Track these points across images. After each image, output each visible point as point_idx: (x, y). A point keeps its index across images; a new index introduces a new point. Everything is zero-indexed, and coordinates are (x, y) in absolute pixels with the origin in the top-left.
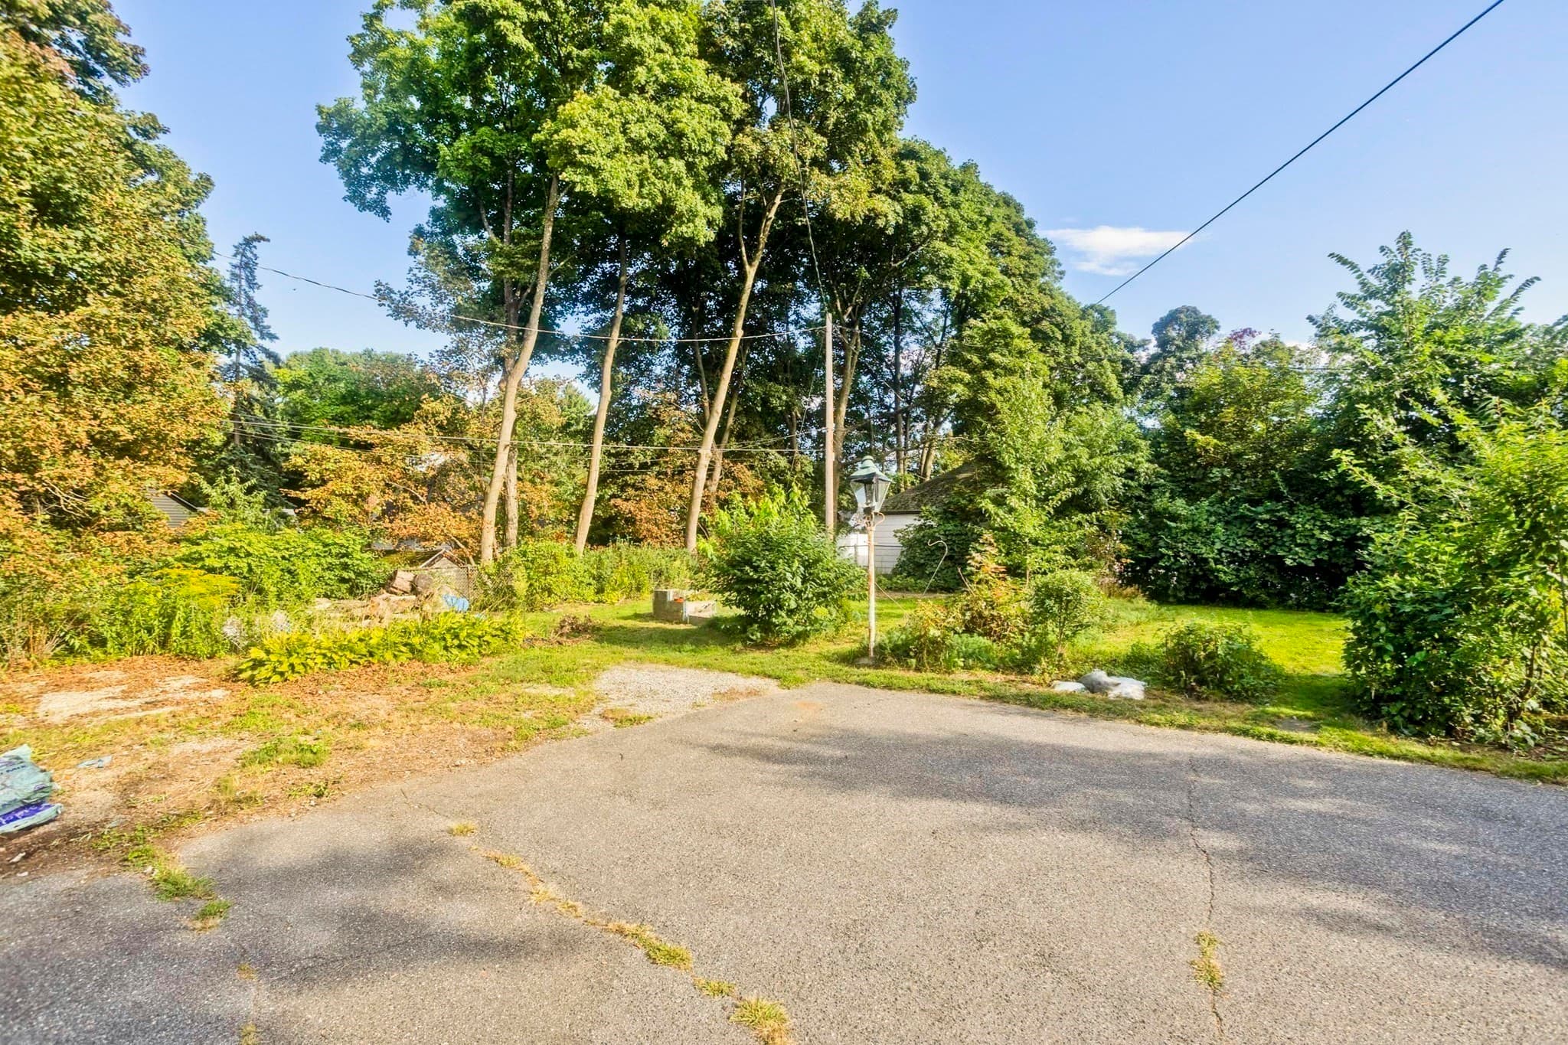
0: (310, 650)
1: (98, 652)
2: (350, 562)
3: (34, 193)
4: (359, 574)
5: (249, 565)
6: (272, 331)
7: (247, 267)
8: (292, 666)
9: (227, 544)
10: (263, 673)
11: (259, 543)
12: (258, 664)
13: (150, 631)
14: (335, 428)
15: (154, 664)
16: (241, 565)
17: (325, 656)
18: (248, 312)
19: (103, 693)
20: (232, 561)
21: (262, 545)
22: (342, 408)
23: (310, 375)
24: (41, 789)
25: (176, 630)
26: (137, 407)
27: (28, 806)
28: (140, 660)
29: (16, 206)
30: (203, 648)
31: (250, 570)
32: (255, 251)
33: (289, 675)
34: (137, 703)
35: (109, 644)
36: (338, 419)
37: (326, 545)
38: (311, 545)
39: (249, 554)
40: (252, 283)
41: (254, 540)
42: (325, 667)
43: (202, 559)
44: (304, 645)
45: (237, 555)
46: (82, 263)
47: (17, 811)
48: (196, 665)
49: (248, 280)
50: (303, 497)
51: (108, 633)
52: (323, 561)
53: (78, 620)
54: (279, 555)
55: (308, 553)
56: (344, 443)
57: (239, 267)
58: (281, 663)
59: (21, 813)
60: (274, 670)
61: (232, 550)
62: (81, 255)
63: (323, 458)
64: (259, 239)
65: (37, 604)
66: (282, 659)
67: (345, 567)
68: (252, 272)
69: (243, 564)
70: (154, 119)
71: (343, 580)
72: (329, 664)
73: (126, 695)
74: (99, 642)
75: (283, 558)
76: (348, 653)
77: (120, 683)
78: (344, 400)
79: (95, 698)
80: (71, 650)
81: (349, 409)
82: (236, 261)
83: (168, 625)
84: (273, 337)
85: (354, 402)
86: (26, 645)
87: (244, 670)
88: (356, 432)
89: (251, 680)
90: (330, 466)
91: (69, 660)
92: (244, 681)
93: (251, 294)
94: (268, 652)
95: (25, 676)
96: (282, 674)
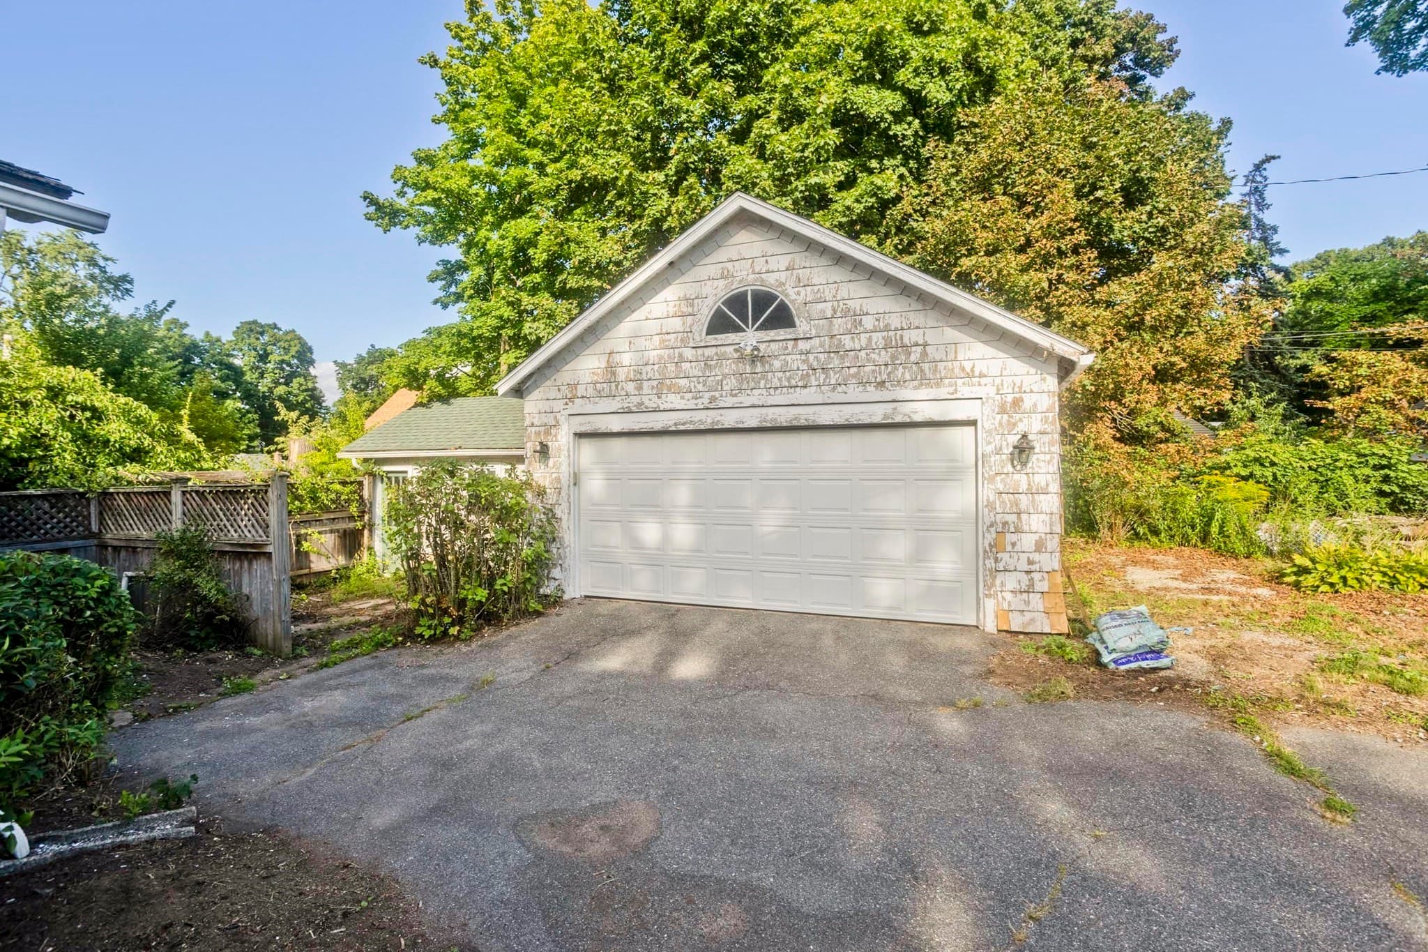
0: (1366, 565)
1: (1154, 540)
2: (1392, 474)
3: (1122, 189)
4: (1405, 488)
5: (1274, 475)
6: (1282, 246)
7: (1257, 193)
8: (1344, 579)
9: (1252, 454)
10: (1309, 580)
11: (1282, 452)
12: (1304, 571)
13: (1193, 527)
14: (1365, 330)
15: (1200, 556)
16: (1267, 474)
17: (1385, 574)
18: (1257, 235)
19: (1165, 573)
20: (1258, 470)
21: (1287, 455)
22: (1372, 306)
23: (1332, 279)
24: (1162, 642)
25: (1214, 529)
26: (1189, 338)
27: (1152, 652)
28: (1187, 551)
29: (1112, 202)
30: (1240, 547)
31: (1275, 478)
32: (1264, 173)
33: (1340, 586)
34: (1194, 587)
35: (1163, 535)
36: (1366, 319)
37: (1359, 455)
38: (1343, 455)
39: (1273, 464)
40: (1262, 205)
41: (1279, 451)
42: (1386, 586)
43: (1230, 468)
44: (1357, 560)
45: (1262, 465)
46: (1151, 230)
47: (1147, 653)
48: (1235, 562)
49: (1258, 204)
50: (1330, 407)
51: (1162, 526)
52: (1357, 472)
53: (1141, 513)
54: (1306, 465)
55: (1340, 464)
56: (1379, 344)
57: (1249, 194)
58: (1331, 574)
59: (1148, 656)
60: (1322, 579)
61: (1258, 461)
62: (1150, 224)
63: (1353, 364)
64: (1269, 159)
65: (1117, 499)
66: (1331, 570)
67: (1386, 479)
68: (1261, 195)
69: (1268, 473)
70: (1182, 89)
71: (1381, 493)
72: (1392, 584)
73: (1185, 578)
74: (1156, 533)
75: (1310, 468)
76: (1417, 576)
77: (1176, 567)
78: (1375, 297)
79: (1163, 576)
80: (1137, 534)
81: (1382, 306)
82: (1246, 189)
83: (1208, 524)
84: (1282, 252)
85: (1388, 297)
86: (1110, 528)
87: (1289, 575)
88: (1393, 330)
89: (1297, 585)
90: (1363, 371)
91: (1136, 543)
92: (1289, 584)
93: (1260, 216)
94: (1313, 561)
95: (1111, 551)
96: (1332, 585)
